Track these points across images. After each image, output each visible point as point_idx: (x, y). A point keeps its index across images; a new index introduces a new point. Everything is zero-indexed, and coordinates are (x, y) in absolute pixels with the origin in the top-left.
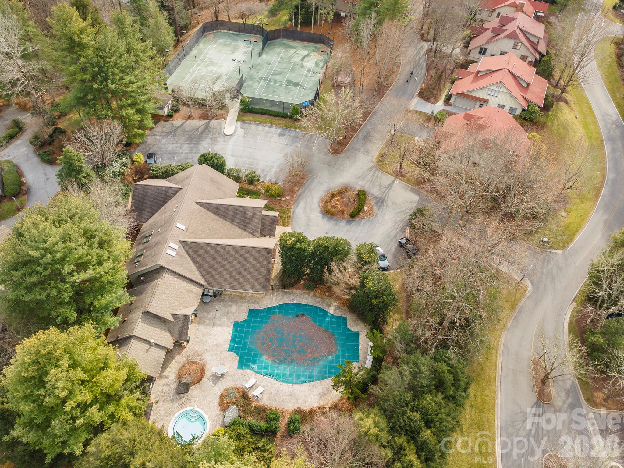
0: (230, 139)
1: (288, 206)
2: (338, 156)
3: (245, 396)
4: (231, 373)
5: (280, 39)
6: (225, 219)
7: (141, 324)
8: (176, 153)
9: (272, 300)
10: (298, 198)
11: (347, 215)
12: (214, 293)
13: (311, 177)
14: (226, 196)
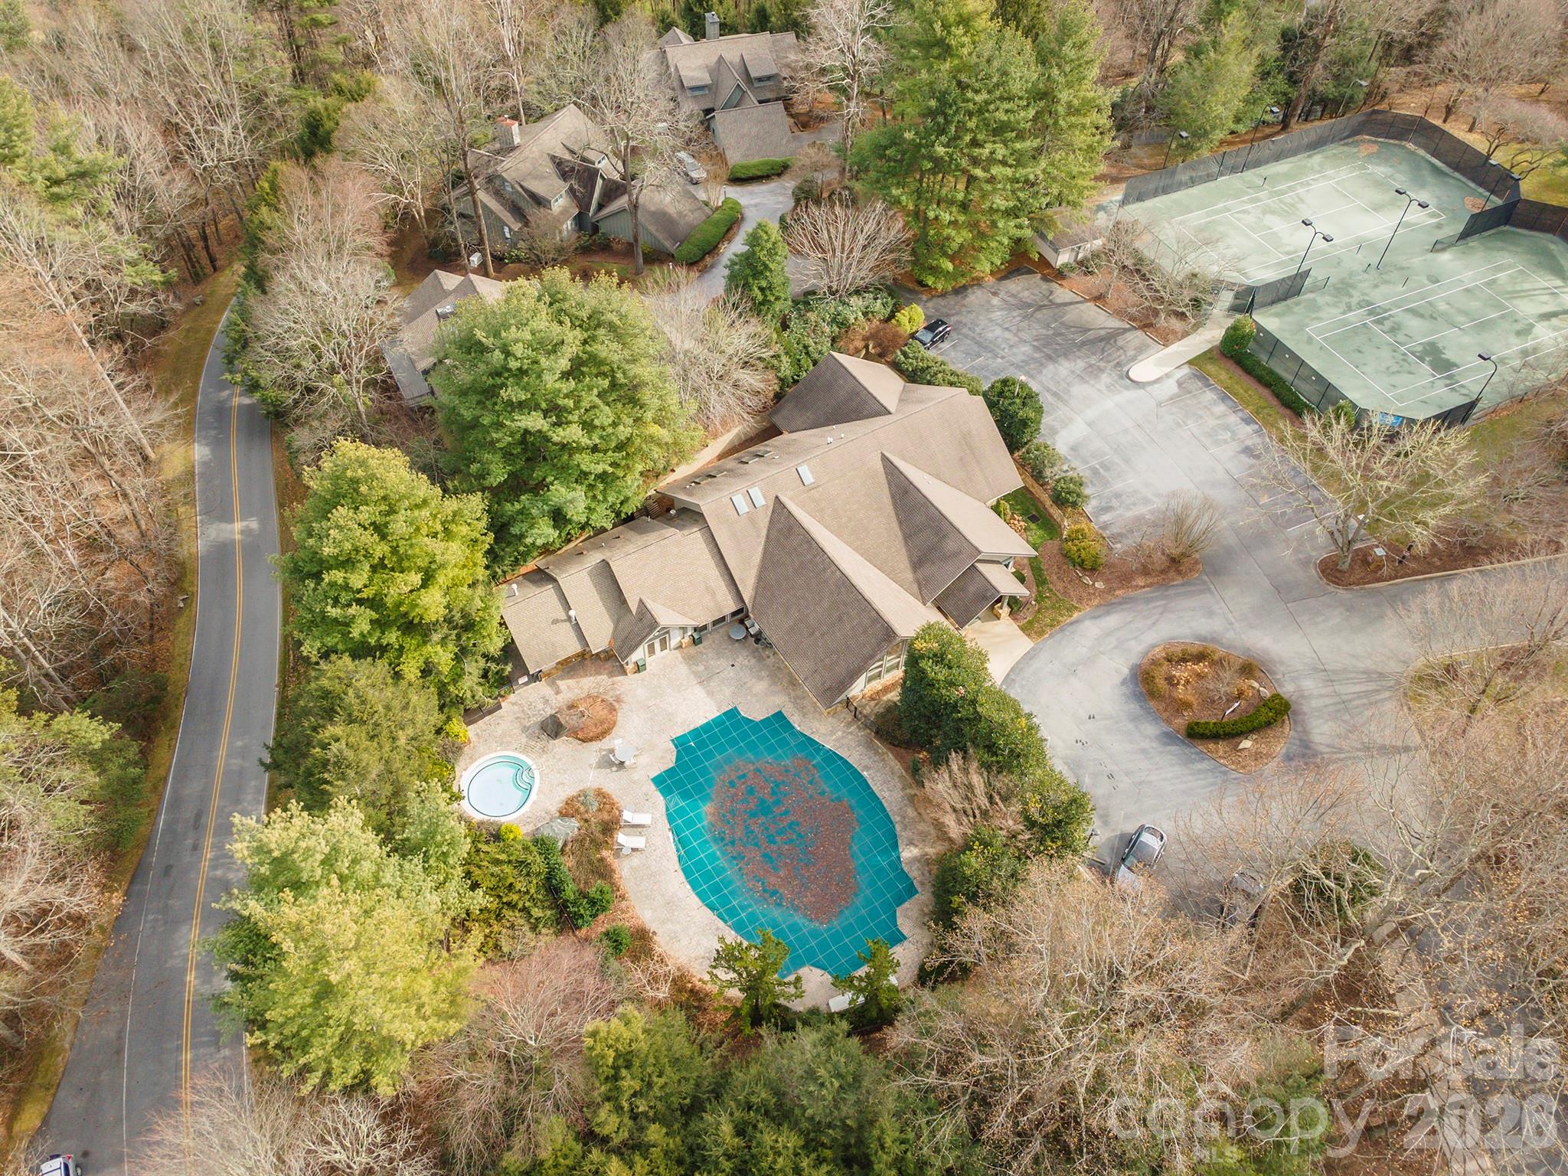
0: (1127, 388)
1: (1080, 600)
2: (1331, 588)
3: (609, 828)
4: (636, 776)
5: (1549, 236)
6: (900, 523)
7: (584, 573)
8: (992, 351)
9: (832, 733)
10: (1121, 603)
11: (1181, 722)
12: (760, 633)
13: (1204, 583)
14: (965, 486)
